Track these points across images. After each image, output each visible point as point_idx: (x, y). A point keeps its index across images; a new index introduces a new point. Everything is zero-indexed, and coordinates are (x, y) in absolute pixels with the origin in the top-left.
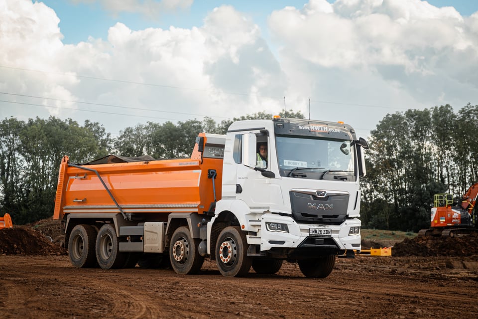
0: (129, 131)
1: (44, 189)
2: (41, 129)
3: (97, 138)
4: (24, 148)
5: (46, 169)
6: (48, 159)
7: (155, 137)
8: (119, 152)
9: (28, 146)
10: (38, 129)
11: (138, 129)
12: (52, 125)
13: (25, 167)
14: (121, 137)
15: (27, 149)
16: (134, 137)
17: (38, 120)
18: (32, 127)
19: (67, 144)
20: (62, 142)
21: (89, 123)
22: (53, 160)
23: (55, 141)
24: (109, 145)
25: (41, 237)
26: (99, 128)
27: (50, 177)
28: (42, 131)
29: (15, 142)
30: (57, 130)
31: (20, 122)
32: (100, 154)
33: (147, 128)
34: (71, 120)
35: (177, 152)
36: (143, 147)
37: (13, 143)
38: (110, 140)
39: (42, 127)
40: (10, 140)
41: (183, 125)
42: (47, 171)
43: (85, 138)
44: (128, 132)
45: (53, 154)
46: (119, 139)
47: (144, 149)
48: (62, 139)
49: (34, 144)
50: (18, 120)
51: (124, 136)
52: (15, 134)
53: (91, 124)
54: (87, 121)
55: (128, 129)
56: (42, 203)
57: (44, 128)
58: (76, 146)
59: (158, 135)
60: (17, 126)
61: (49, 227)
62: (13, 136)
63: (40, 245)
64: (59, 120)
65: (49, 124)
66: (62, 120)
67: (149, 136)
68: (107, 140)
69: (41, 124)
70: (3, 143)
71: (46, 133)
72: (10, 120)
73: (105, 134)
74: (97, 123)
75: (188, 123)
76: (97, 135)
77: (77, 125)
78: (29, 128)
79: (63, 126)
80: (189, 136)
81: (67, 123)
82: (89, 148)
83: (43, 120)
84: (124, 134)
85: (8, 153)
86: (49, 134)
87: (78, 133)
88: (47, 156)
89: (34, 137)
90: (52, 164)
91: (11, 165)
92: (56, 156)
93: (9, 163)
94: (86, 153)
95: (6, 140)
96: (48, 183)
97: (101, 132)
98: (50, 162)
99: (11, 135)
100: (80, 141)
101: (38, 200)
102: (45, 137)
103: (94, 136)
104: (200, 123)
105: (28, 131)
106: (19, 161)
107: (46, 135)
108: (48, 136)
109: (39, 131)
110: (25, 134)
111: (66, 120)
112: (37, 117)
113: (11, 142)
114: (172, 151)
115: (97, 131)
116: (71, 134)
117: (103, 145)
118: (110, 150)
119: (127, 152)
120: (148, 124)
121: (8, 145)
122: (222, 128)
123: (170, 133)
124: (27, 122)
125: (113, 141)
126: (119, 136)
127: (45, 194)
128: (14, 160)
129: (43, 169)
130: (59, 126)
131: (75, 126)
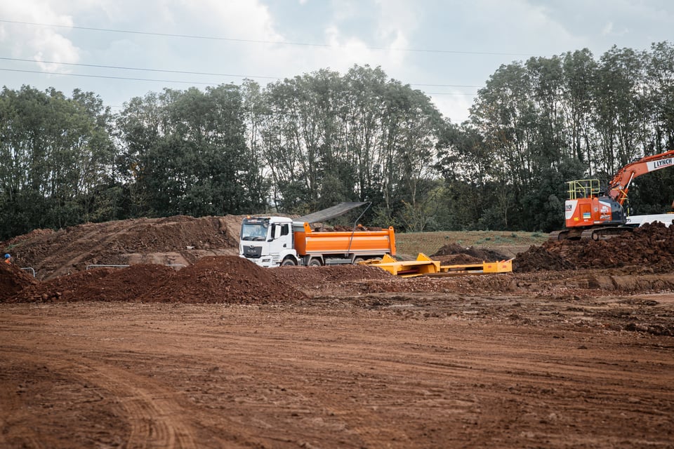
0: (136, 102)
1: (20, 188)
2: (10, 106)
3: (91, 114)
5: (21, 162)
6: (23, 147)
7: (174, 111)
8: (123, 133)
10: (6, 104)
11: (149, 99)
12: (27, 99)
14: (126, 111)
16: (144, 112)
17: (6, 91)
19: (49, 124)
20: (41, 122)
21: (80, 93)
22: (30, 147)
23: (31, 122)
24: (109, 123)
25: (19, 273)
26: (93, 100)
27: (27, 171)
28: (12, 107)
30: (33, 105)
32: (97, 137)
33: (162, 98)
34: (53, 90)
35: (206, 131)
36: (157, 125)
38: (111, 116)
39: (12, 101)
41: (213, 91)
42: (22, 164)
43: (75, 114)
44: (136, 104)
45: (30, 139)
46: (124, 114)
47: (159, 128)
48: (41, 118)
51: (129, 110)
53: (83, 95)
54: (76, 91)
55: (134, 100)
56: (17, 210)
57: (15, 103)
58: (62, 127)
59: (178, 107)
61: (30, 248)
63: (18, 284)
64: (36, 91)
65: (21, 97)
66: (40, 91)
67: (165, 109)
68: (105, 116)
69: (11, 97)
71: (17, 110)
73: (102, 108)
74: (91, 93)
75: (220, 88)
76: (92, 110)
77: (63, 97)
79: (42, 99)
80: (223, 108)
81: (48, 94)
82: (81, 129)
83: (13, 91)
84: (129, 106)
86: (22, 111)
87: (64, 108)
88: (21, 143)
90: (30, 153)
92: (34, 142)
94: (77, 136)
96: (25, 181)
97: (97, 106)
98: (26, 152)
100: (67, 120)
101: (11, 205)
102: (17, 116)
103: (88, 111)
104: (238, 88)
107: (18, 113)
108: (21, 114)
109: (8, 108)
111: (47, 90)
112: (5, 87)
114: (199, 129)
115: (90, 105)
116: (54, 111)
117: (100, 125)
118: (110, 131)
119: (135, 134)
120: (164, 92)
122: (269, 94)
123: (196, 104)
125: (114, 118)
126: (123, 111)
127: (21, 196)
129: (16, 161)
130: (35, 100)
131: (59, 98)
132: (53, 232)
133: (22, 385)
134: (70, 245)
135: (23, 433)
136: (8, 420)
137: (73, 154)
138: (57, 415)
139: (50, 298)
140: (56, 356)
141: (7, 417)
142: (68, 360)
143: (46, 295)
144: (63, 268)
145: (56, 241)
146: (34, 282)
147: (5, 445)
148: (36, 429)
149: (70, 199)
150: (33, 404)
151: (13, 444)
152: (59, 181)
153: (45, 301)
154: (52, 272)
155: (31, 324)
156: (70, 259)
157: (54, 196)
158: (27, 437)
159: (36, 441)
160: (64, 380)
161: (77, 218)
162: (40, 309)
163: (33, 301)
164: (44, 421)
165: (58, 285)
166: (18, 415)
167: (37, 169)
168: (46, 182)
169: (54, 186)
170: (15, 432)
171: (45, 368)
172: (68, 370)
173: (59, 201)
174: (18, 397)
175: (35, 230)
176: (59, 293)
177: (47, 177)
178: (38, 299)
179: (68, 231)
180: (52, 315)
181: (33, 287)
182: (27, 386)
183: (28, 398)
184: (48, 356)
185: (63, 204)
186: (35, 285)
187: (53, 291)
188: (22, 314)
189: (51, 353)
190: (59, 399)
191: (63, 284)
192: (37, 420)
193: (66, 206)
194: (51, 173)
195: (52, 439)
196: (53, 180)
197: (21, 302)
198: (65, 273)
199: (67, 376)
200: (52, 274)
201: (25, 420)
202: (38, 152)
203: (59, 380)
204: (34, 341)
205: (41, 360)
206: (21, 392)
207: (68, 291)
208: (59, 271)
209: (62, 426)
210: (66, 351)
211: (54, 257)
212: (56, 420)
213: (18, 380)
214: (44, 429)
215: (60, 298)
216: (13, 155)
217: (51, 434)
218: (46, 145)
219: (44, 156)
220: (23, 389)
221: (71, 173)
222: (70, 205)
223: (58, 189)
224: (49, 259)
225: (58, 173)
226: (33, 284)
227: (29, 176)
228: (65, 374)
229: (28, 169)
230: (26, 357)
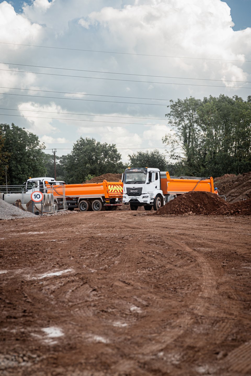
1: (217, 151)
2: (213, 106)
4: (201, 121)
5: (218, 137)
6: (219, 129)
9: (204, 119)
10: (211, 105)
12: (222, 102)
13: (202, 135)
15: (203, 121)
17: (211, 98)
18: (206, 104)
19: (234, 116)
20: (229, 115)
22: (223, 129)
23: (224, 114)
25: (218, 198)
27: (221, 142)
29: (194, 116)
30: (226, 105)
31: (197, 100)
34: (237, 97)
37: (193, 117)
39: (214, 103)
40: (190, 115)
42: (219, 138)
43: (248, 110)
45: (223, 124)
48: (229, 112)
49: (209, 117)
50: (196, 99)
52: (194, 110)
54: (250, 97)
56: (216, 163)
57: (216, 104)
58: (241, 117)
60: (195, 104)
61: (223, 185)
62: (192, 111)
63: (217, 205)
64: (228, 97)
65: (219, 101)
69: (214, 101)
70: (185, 118)
71: (217, 108)
72: (190, 99)
77: (242, 100)
78: (204, 105)
79: (231, 102)
81: (234, 99)
83: (215, 98)
85: (189, 125)
87: (242, 106)
88: (219, 126)
89: (208, 112)
90: (223, 132)
91: (191, 134)
92: (225, 125)
93: (190, 132)
94: (249, 122)
95: (187, 115)
96: (220, 147)
98: (221, 131)
99: (191, 111)
100: (244, 113)
101: (212, 160)
105: (203, 107)
106: (197, 130)
107: (217, 110)
108: (219, 110)
109: (212, 107)
110: (201, 110)
111: (233, 97)
112: (210, 96)
113: (190, 116)
116: (237, 108)
121: (188, 119)
124: (202, 100)
127: (218, 156)
128: (194, 130)
129: (216, 136)
130: (227, 103)
131: (240, 101)
132: (235, 176)
133: (224, 262)
134: (245, 183)
135: (227, 289)
136: (219, 281)
137: (247, 132)
138: (245, 280)
139: (234, 213)
140: (241, 246)
141: (217, 280)
142: (248, 249)
143: (232, 211)
144: (241, 196)
145: (237, 181)
146: (226, 204)
147: (218, 296)
148: (234, 288)
149: (245, 157)
150: (231, 273)
151: (222, 295)
152: (238, 147)
153: (232, 214)
154: (235, 198)
155: (225, 227)
156: (245, 191)
157: (236, 156)
158: (230, 292)
159: (235, 295)
160: (247, 260)
161: (248, 168)
162: (230, 219)
163: (226, 214)
164: (238, 283)
165: (239, 206)
166: (223, 279)
167: (227, 141)
168: (232, 148)
169: (236, 150)
170: (222, 289)
171: (236, 253)
172: (248, 254)
173: (238, 159)
174: (222, 269)
175: (225, 175)
176: (239, 210)
177: (232, 145)
178: (228, 213)
179: (244, 175)
180: (237, 223)
181: (226, 207)
182: (227, 263)
183: (228, 270)
184: (237, 246)
185: (240, 160)
186: (226, 205)
187: (236, 209)
188: (220, 221)
189: (238, 244)
190: (245, 271)
191: (242, 205)
192: (234, 282)
193: (242, 161)
194: (234, 143)
195: (243, 294)
196: (235, 147)
197: (219, 214)
198: (242, 199)
199: (248, 258)
200: (234, 199)
201: (228, 282)
202: (228, 131)
203: (244, 260)
204: (228, 237)
205: (233, 248)
206: (224, 266)
207: (244, 209)
208: (238, 197)
209: (248, 287)
210: (246, 244)
211: (236, 189)
212: (245, 283)
213: (222, 259)
214: (239, 288)
215: (240, 213)
216: (214, 133)
217: (242, 291)
218: (232, 127)
219: (230, 133)
220: (225, 264)
221: (245, 143)
222: (245, 161)
223: (238, 152)
224: (233, 190)
225: (238, 143)
226: (225, 205)
227: (222, 144)
228: (247, 257)
229: (222, 141)
230: (224, 246)
